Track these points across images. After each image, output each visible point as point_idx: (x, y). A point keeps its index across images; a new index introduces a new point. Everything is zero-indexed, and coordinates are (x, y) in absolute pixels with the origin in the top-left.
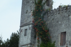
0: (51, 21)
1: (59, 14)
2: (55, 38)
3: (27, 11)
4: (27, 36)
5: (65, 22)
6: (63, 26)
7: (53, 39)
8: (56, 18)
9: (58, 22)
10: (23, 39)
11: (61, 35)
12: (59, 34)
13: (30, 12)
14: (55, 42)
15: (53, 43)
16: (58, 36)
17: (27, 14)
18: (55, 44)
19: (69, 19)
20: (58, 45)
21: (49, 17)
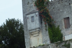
0: (52, 9)
1: (59, 3)
2: (59, 23)
3: (28, 2)
4: (35, 22)
5: (66, 9)
6: (65, 13)
7: (56, 24)
8: (57, 7)
9: (59, 10)
10: (31, 25)
11: (64, 20)
12: (62, 19)
13: (32, 3)
14: (59, 26)
15: (57, 27)
16: (61, 21)
17: (29, 5)
18: (59, 27)
19: (70, 7)
20: (63, 28)
21: (49, 7)
